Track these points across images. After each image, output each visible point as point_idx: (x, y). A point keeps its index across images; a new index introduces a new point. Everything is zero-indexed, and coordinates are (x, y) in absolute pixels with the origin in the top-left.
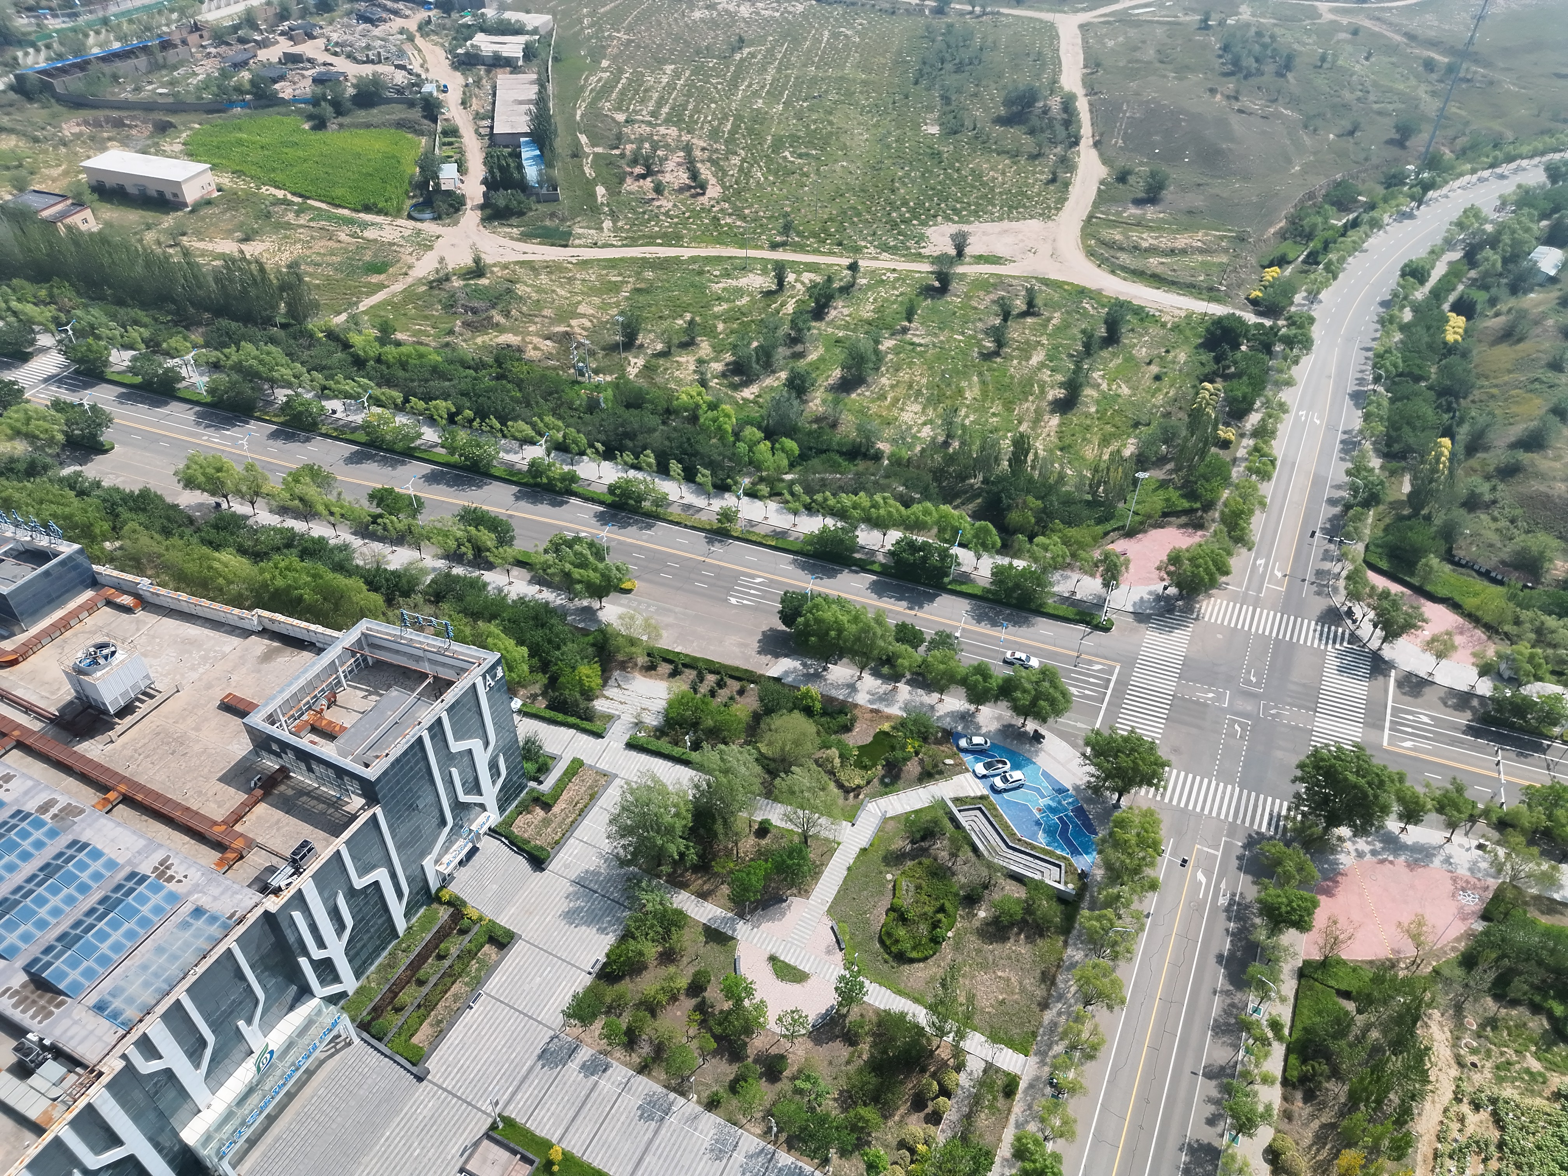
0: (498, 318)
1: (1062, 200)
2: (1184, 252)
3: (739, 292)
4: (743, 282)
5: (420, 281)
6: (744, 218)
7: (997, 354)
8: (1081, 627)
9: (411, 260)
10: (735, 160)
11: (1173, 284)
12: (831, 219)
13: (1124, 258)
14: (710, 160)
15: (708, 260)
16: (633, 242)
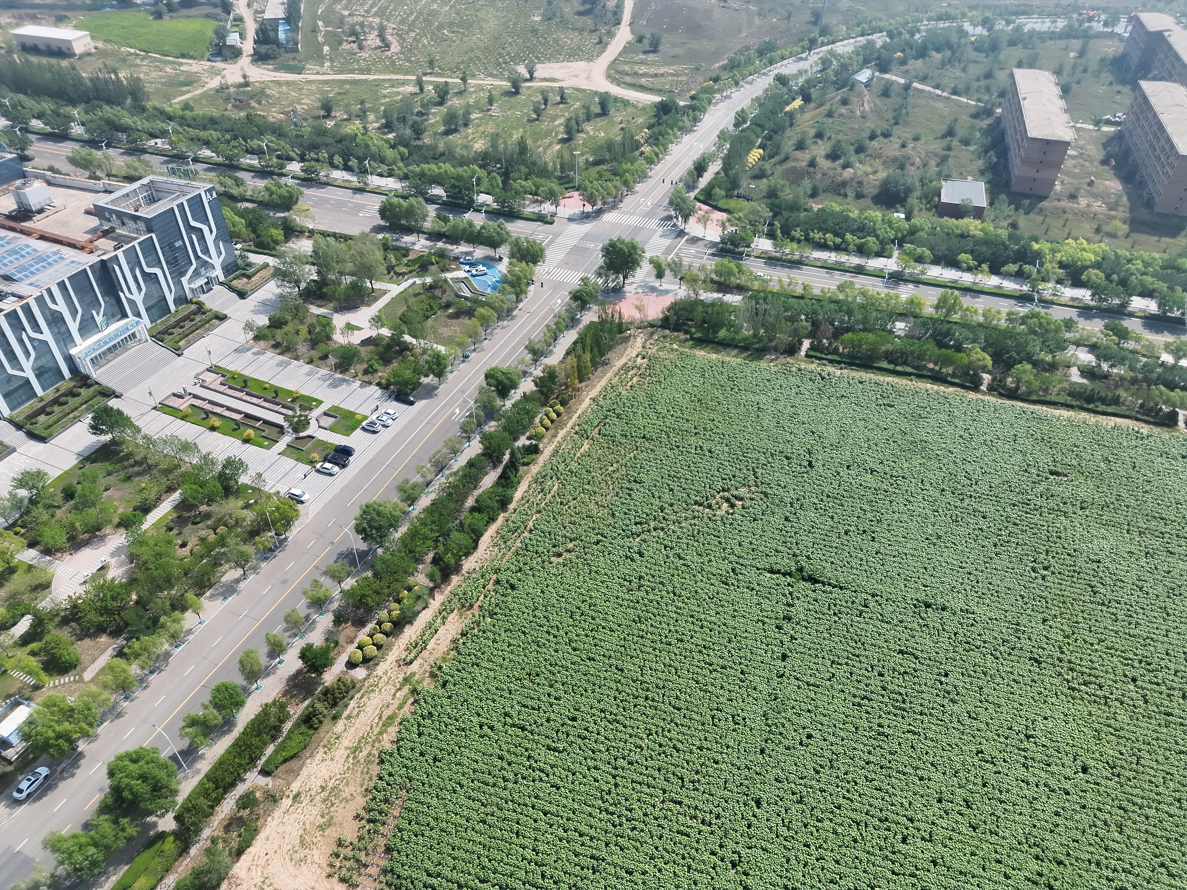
0: (253, 104)
1: (602, 52)
2: (662, 75)
3: (398, 93)
4: (401, 89)
5: (211, 89)
6: (411, 62)
7: (537, 120)
8: (539, 223)
9: (206, 80)
10: (413, 34)
11: (651, 89)
12: (463, 62)
13: (628, 79)
14: (397, 34)
15: (384, 80)
16: (341, 72)
